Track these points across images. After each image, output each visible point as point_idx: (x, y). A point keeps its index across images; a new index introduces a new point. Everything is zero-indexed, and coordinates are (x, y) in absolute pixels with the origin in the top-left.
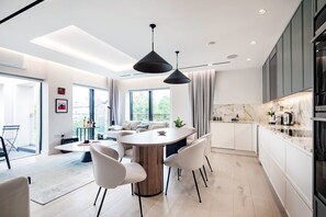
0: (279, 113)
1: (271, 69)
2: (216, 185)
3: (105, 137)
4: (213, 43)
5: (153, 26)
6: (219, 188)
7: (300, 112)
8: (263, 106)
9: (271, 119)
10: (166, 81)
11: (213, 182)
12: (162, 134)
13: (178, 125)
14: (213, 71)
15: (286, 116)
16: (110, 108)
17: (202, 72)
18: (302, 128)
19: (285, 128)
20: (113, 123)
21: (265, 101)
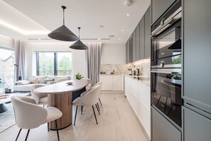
0: (133, 69)
1: (130, 45)
2: (104, 113)
3: (12, 91)
4: (102, 26)
5: (64, 8)
6: (107, 114)
7: (142, 69)
8: (126, 65)
9: (130, 73)
10: (71, 47)
11: (103, 111)
12: (70, 84)
13: (78, 78)
14: (100, 43)
15: (137, 71)
16: (17, 65)
17: (94, 43)
18: (143, 76)
19: (136, 76)
20: (20, 78)
21: (127, 63)
